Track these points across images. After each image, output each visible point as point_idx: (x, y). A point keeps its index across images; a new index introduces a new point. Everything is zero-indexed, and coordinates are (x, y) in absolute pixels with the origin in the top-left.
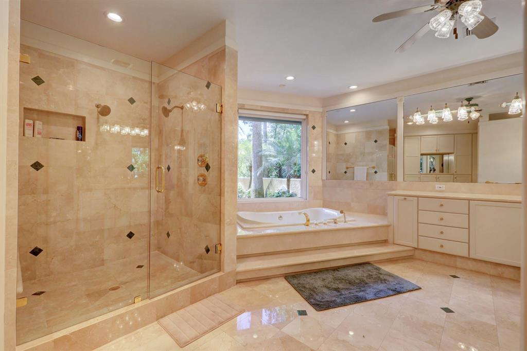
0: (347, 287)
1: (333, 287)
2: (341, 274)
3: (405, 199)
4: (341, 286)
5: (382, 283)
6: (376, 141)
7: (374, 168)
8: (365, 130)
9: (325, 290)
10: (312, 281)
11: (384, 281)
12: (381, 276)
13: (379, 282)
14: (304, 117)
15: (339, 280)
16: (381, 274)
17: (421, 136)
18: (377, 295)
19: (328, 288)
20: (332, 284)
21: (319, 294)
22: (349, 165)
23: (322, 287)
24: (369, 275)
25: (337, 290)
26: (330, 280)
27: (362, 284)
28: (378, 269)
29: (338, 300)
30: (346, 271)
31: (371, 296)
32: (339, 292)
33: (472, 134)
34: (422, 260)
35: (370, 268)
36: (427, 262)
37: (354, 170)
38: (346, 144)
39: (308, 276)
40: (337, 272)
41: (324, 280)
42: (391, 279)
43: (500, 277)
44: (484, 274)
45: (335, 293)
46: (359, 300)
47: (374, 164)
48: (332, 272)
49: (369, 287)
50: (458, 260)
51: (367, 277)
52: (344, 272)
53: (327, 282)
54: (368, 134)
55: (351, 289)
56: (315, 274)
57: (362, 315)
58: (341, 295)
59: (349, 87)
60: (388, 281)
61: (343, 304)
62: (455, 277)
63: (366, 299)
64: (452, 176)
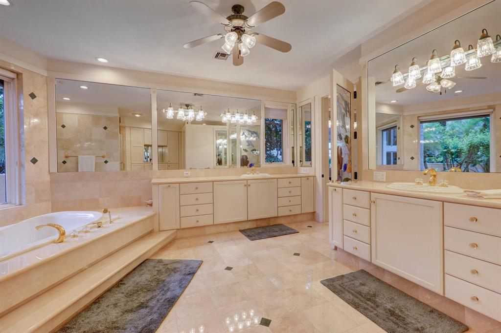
0: (150, 296)
1: (135, 305)
2: (129, 285)
3: (169, 186)
4: (142, 300)
5: (175, 272)
6: (105, 128)
7: (103, 157)
8: (92, 113)
9: (129, 316)
10: (101, 317)
11: (175, 270)
12: (169, 266)
13: (173, 273)
14: (13, 75)
15: (134, 293)
16: (167, 265)
17: (144, 128)
18: (182, 287)
19: (131, 311)
20: (130, 303)
21: (127, 326)
22: (69, 153)
23: (121, 315)
24: (158, 271)
25: (142, 306)
26: (123, 300)
27: (160, 284)
28: (160, 261)
29: (155, 316)
30: (133, 279)
31: (177, 291)
32: (147, 307)
33: (179, 132)
34: (182, 238)
35: (152, 264)
36: (187, 238)
37: (77, 159)
38: (63, 126)
39: (89, 313)
40: (123, 287)
41: (115, 305)
42: (178, 266)
43: (228, 232)
44: (221, 233)
45: (143, 311)
46: (171, 302)
47: (104, 153)
48: (118, 289)
49: (169, 283)
50: (207, 228)
51: (158, 274)
52: (131, 282)
53: (123, 304)
54: (96, 120)
55: (156, 296)
56: (97, 304)
57: (188, 315)
58: (152, 308)
59: (96, 58)
60: (178, 268)
61: (162, 317)
62: (211, 242)
63: (177, 297)
64: (166, 164)
